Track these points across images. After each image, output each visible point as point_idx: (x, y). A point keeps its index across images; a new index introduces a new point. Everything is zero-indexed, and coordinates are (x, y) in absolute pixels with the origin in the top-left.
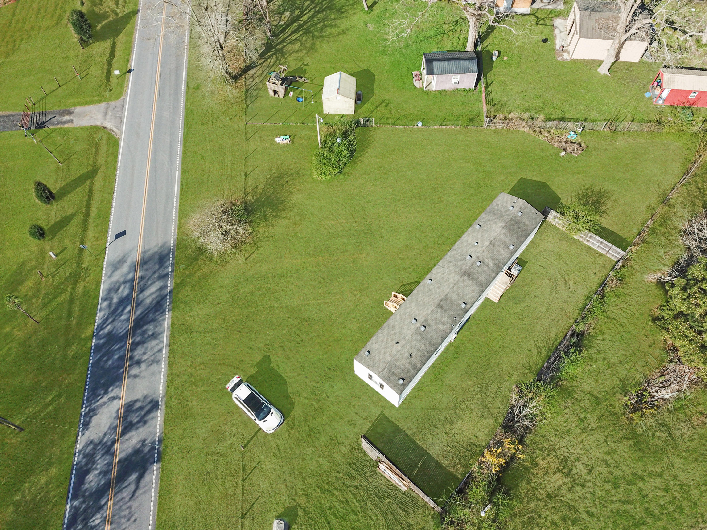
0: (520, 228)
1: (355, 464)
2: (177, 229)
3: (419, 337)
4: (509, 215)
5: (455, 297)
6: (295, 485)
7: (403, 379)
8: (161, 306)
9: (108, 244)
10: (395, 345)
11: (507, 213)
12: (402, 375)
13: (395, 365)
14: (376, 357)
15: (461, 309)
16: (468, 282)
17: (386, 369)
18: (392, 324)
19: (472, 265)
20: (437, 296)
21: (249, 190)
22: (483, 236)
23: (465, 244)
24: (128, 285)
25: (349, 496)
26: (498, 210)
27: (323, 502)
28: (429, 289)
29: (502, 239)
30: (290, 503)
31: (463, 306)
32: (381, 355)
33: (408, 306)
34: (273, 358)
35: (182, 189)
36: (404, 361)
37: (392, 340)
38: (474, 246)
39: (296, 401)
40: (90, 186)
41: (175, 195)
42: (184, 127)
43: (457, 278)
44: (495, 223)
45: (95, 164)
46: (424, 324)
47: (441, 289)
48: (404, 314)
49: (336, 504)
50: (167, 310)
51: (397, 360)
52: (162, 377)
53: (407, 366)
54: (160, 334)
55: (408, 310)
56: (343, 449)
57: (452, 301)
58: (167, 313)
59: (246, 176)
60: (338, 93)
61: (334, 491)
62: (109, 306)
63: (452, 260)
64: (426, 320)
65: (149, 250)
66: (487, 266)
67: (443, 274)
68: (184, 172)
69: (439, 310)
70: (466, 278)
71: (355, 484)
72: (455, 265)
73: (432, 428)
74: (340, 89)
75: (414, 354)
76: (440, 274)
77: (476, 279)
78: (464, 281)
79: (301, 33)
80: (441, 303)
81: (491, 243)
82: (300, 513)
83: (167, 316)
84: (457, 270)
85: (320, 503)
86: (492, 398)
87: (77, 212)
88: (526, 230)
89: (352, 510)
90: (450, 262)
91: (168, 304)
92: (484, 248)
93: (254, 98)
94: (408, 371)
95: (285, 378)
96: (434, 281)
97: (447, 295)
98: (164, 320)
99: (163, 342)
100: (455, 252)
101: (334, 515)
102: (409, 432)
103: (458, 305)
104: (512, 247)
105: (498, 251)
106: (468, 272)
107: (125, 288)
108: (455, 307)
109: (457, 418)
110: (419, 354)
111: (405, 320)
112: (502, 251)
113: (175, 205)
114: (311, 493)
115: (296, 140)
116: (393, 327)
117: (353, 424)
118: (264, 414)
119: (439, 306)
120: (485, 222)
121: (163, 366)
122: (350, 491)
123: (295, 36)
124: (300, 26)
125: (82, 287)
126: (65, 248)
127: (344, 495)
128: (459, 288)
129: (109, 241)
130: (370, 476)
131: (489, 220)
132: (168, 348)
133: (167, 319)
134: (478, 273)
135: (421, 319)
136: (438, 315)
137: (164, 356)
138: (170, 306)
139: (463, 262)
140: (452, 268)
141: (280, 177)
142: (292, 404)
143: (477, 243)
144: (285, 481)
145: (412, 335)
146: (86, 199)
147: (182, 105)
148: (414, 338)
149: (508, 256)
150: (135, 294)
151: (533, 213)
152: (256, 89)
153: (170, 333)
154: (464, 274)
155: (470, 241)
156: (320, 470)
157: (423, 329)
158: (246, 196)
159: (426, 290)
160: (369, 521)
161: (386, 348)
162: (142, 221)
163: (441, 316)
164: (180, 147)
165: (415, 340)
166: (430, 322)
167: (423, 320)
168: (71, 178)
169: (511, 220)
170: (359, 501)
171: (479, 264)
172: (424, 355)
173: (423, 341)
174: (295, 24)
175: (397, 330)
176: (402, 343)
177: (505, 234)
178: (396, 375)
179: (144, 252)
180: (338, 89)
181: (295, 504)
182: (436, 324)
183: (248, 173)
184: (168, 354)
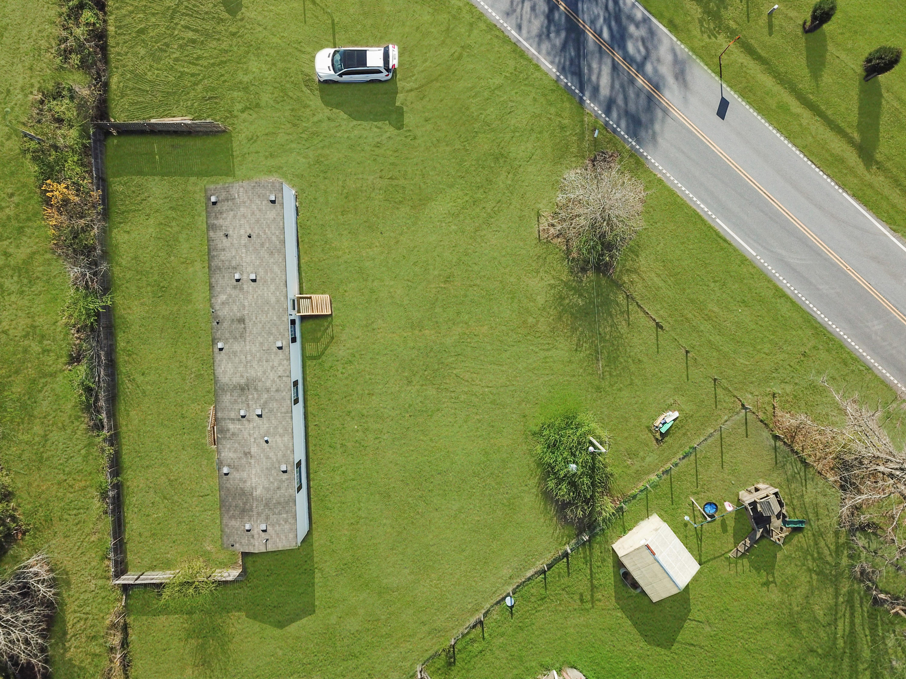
0: (236, 507)
1: (216, 103)
2: (663, 178)
3: (234, 263)
4: (259, 514)
5: (237, 347)
6: (252, 33)
7: (214, 203)
8: (573, 73)
9: (724, 85)
10: (249, 232)
11: (263, 516)
12: (218, 207)
13: (232, 210)
14: (259, 203)
15: (220, 339)
16: (237, 380)
17: (237, 196)
18: (276, 256)
19: (248, 405)
20: (255, 331)
21: (633, 307)
22: (268, 457)
23: (280, 430)
24: (639, 58)
25: (194, 69)
26: (280, 514)
27: (214, 42)
28: (272, 334)
29: (243, 471)
30: (242, 13)
31: (220, 345)
32: (255, 207)
33: (278, 293)
34: (391, 131)
35: (718, 234)
36: (227, 223)
37: (258, 236)
38: (267, 434)
39: (326, 111)
40: (847, 134)
41: (718, 220)
42: (825, 328)
43: (252, 373)
44: (268, 490)
45: (880, 167)
46: (240, 283)
47: (257, 344)
48: (273, 280)
49: (200, 52)
50: (562, 77)
51: (235, 216)
52: (486, 7)
53: (221, 221)
54: (539, 44)
55: (272, 287)
56: (239, 106)
57: (235, 338)
58: (558, 74)
59: (657, 324)
60: (648, 547)
61: (212, 61)
62: (631, 18)
63: (278, 396)
64: (241, 289)
65: (663, 121)
66: (233, 419)
67: (273, 368)
68: (744, 260)
69: (239, 315)
70: (243, 381)
71: (200, 86)
72: (268, 390)
73: (175, 203)
74: (651, 557)
75: (224, 239)
76: (276, 364)
77: (232, 391)
78: (242, 376)
79: (840, 643)
80: (243, 326)
81: (249, 453)
82: (225, 15)
83: (554, 70)
84: (260, 384)
85: (215, 39)
86: (142, 287)
87: (818, 87)
88: (228, 511)
89: (181, 61)
90: (277, 391)
91: (569, 84)
92: (253, 440)
93: (780, 459)
94: (216, 218)
95: (359, 122)
96: (275, 349)
97: (245, 342)
98: (552, 63)
99: (527, 40)
100: (283, 410)
101: (193, 41)
102: (193, 179)
103: (226, 341)
104: (225, 470)
105: (235, 451)
106: (246, 392)
107: (639, 51)
108: (227, 335)
109: (159, 236)
110: (220, 246)
111: (266, 272)
112: (231, 455)
113: (702, 206)
114: (231, 40)
115: (647, 436)
116: (271, 254)
117: (252, 139)
118: (337, 61)
119: (241, 320)
120: (282, 481)
121: (498, 18)
122: (199, 75)
123: (842, 627)
124: (855, 658)
125: (693, 12)
126: (770, 34)
127: (202, 66)
128: (241, 362)
129: (728, 89)
130: (192, 105)
131: (279, 488)
132: (514, 40)
133: (550, 67)
134: (236, 401)
135: (248, 287)
136: (235, 308)
137: (509, 28)
138: (563, 83)
139: (262, 401)
140: (268, 384)
141: (612, 360)
142: (327, 103)
143: (267, 442)
144: (265, 29)
145: (241, 258)
146: (829, 113)
147: (871, 360)
148: (237, 257)
149: (223, 455)
150: (618, 58)
151: (236, 543)
152: (794, 477)
153: (530, 56)
154: (247, 386)
155: (279, 439)
156: (242, 68)
157: (237, 276)
158: (628, 296)
159: (274, 330)
160: (159, 66)
161: (258, 221)
162: (717, 149)
163: (232, 310)
164: (793, 292)
165: (234, 257)
166: (237, 292)
167: (245, 286)
168: (884, 119)
169: (251, 510)
170: (182, 73)
171: (242, 413)
172: (216, 249)
173: (227, 263)
174: (866, 654)
175: (263, 253)
176: (245, 240)
177: (245, 482)
178: (223, 201)
179: (665, 111)
180: (654, 554)
181: (238, 17)
182: (230, 296)
183: (660, 332)
184: (506, 34)
